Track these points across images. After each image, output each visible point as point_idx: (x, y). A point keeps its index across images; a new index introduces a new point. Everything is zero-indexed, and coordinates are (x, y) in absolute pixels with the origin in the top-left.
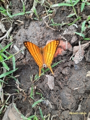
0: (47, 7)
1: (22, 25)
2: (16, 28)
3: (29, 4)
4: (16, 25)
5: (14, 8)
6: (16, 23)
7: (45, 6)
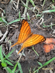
0: (36, 12)
1: (17, 28)
2: (11, 31)
3: (21, 10)
4: (11, 29)
5: (8, 15)
6: (11, 27)
7: (35, 12)
